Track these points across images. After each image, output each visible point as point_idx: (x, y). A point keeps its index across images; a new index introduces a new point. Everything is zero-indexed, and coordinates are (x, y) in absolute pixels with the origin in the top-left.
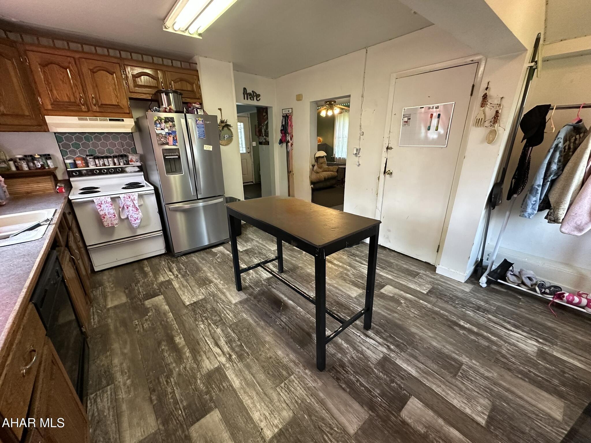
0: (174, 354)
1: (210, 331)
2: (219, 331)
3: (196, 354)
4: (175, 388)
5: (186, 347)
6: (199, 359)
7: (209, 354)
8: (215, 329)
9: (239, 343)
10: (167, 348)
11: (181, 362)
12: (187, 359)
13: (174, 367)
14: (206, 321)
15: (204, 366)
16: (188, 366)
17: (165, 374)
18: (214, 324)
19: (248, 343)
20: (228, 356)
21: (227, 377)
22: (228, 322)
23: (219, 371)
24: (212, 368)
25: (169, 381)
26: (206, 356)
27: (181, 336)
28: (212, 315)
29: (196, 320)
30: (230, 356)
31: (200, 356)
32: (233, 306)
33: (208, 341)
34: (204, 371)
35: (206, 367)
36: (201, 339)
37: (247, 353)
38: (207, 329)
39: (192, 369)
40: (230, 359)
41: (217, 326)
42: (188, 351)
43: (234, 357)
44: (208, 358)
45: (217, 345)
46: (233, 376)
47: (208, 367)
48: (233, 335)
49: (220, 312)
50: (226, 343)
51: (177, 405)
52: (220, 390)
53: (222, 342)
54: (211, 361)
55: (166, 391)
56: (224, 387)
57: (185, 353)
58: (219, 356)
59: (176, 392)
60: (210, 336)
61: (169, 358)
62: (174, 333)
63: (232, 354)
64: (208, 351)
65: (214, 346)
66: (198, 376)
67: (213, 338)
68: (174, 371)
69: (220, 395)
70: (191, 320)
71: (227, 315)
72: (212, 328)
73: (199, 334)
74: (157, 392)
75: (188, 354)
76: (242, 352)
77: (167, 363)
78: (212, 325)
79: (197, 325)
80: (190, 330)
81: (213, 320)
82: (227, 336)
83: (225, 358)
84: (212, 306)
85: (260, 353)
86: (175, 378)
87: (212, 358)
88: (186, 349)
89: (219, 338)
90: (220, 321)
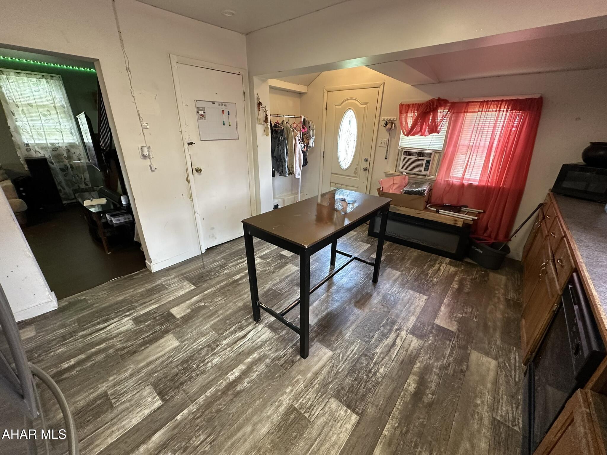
0: (427, 377)
1: (383, 358)
2: (378, 350)
3: (412, 357)
4: (447, 356)
5: (412, 371)
6: (415, 352)
7: (406, 345)
8: (378, 354)
9: (382, 328)
10: (428, 391)
11: (428, 365)
12: (422, 362)
13: (436, 368)
14: (373, 371)
15: (417, 344)
16: (427, 357)
17: (446, 372)
18: (372, 359)
19: (379, 322)
20: (398, 332)
21: (413, 326)
22: (363, 347)
23: (413, 332)
24: (414, 338)
25: (447, 364)
26: (409, 347)
27: (406, 385)
28: (361, 368)
29: (377, 384)
30: (397, 330)
31: (413, 353)
32: (338, 351)
33: (395, 354)
34: (421, 342)
35: (417, 342)
36: (396, 362)
37: (387, 320)
38: (383, 362)
39: (426, 352)
40: (400, 329)
41: (373, 355)
42: (415, 366)
43: (396, 327)
44: (410, 345)
45: (394, 344)
46: (410, 322)
47: (416, 341)
48: (377, 335)
49: (352, 362)
50: (388, 337)
51: (453, 347)
52: (424, 325)
53: (389, 341)
54: (410, 341)
55: (454, 361)
56: (421, 324)
57: (419, 367)
58: (402, 338)
59: (448, 353)
60: (389, 355)
61: (433, 379)
62: (408, 399)
63: (394, 329)
64: (404, 348)
65: (397, 346)
66: (427, 344)
67: (389, 351)
68: (439, 366)
69: (426, 324)
70: (380, 389)
71: (354, 351)
72: (379, 358)
73: (393, 368)
74: (460, 368)
75: (419, 364)
76: (389, 323)
77: (438, 377)
78: (375, 360)
79: (383, 378)
80: (393, 381)
81: (368, 363)
82: (380, 340)
83: (401, 333)
84: (346, 376)
85: (382, 312)
86: (442, 361)
87: (407, 342)
88: (415, 369)
89: (386, 346)
90: (366, 355)
